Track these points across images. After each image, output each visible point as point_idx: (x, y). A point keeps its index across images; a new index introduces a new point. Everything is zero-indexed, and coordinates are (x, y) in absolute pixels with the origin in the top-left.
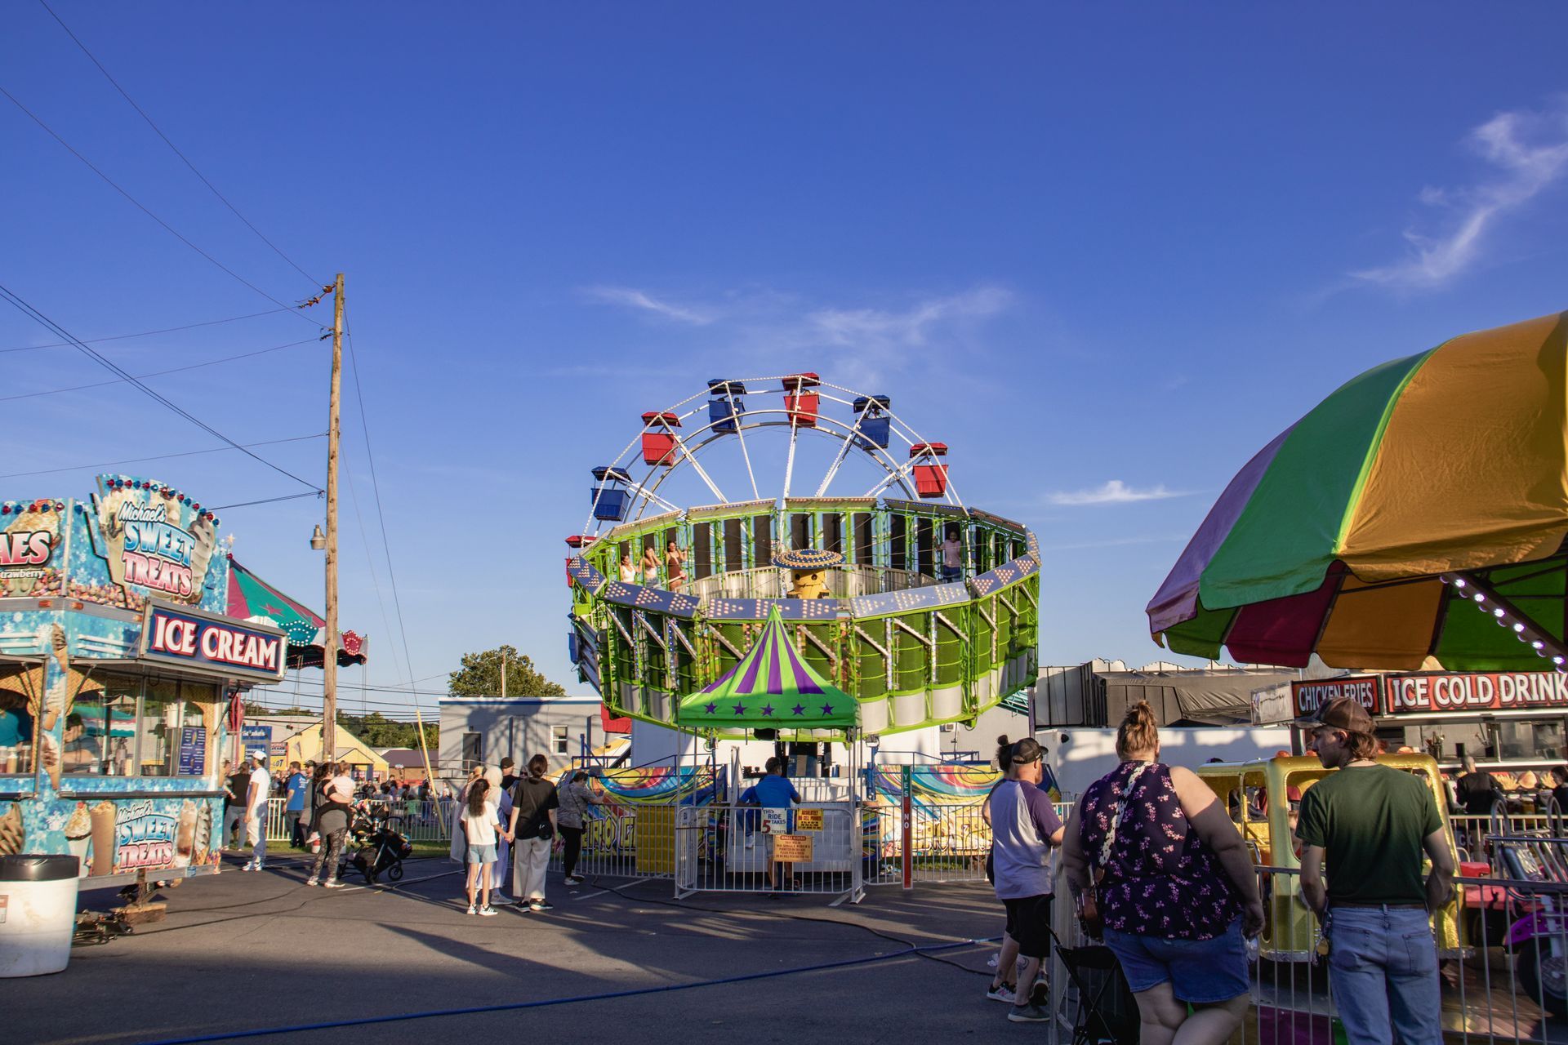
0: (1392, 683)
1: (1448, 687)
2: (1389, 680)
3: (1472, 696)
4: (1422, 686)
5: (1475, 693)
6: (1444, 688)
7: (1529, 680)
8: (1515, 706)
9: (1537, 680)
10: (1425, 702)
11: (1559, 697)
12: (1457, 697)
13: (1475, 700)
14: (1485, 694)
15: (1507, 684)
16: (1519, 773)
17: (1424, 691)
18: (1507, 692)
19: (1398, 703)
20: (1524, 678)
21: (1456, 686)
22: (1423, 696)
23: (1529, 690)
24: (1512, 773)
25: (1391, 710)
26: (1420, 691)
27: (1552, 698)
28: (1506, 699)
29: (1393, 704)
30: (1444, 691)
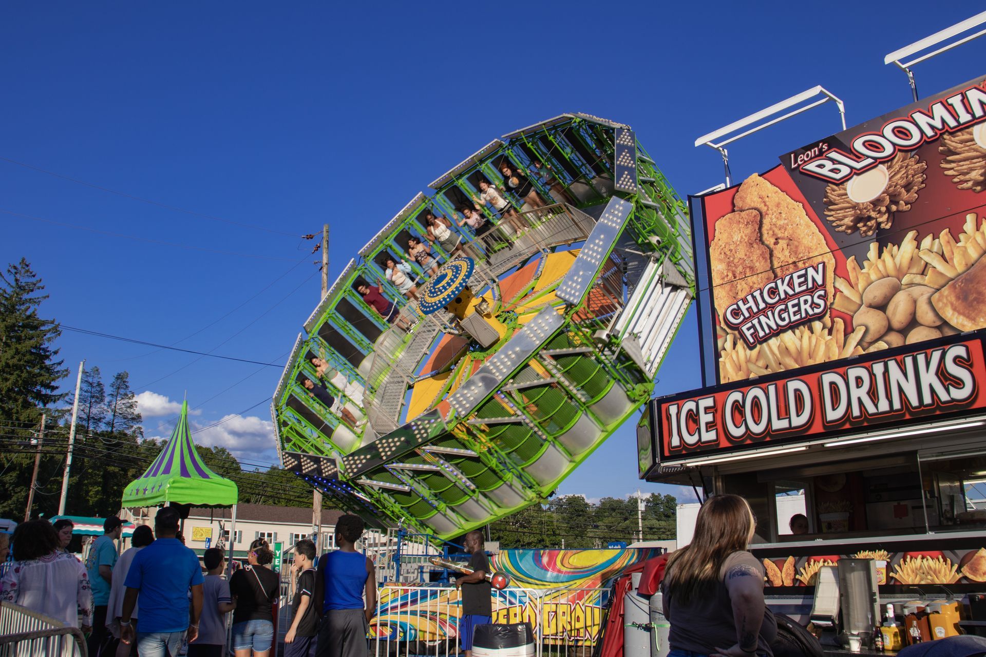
0: (668, 410)
1: (744, 406)
2: (664, 406)
3: (779, 419)
4: (707, 409)
5: (784, 412)
6: (738, 408)
7: (872, 376)
8: (847, 426)
9: (886, 373)
10: (710, 436)
11: (927, 399)
12: (757, 422)
13: (784, 424)
14: (799, 411)
15: (833, 386)
16: (961, 553)
17: (709, 418)
18: (835, 404)
19: (675, 441)
20: (862, 372)
21: (756, 403)
22: (710, 426)
23: (873, 394)
24: (947, 553)
25: (667, 453)
26: (705, 418)
27: (914, 402)
28: (833, 415)
29: (670, 442)
30: (737, 414)
